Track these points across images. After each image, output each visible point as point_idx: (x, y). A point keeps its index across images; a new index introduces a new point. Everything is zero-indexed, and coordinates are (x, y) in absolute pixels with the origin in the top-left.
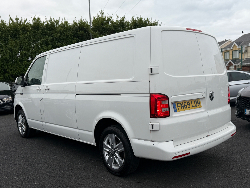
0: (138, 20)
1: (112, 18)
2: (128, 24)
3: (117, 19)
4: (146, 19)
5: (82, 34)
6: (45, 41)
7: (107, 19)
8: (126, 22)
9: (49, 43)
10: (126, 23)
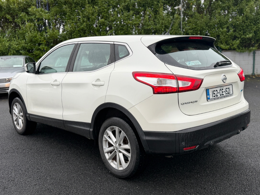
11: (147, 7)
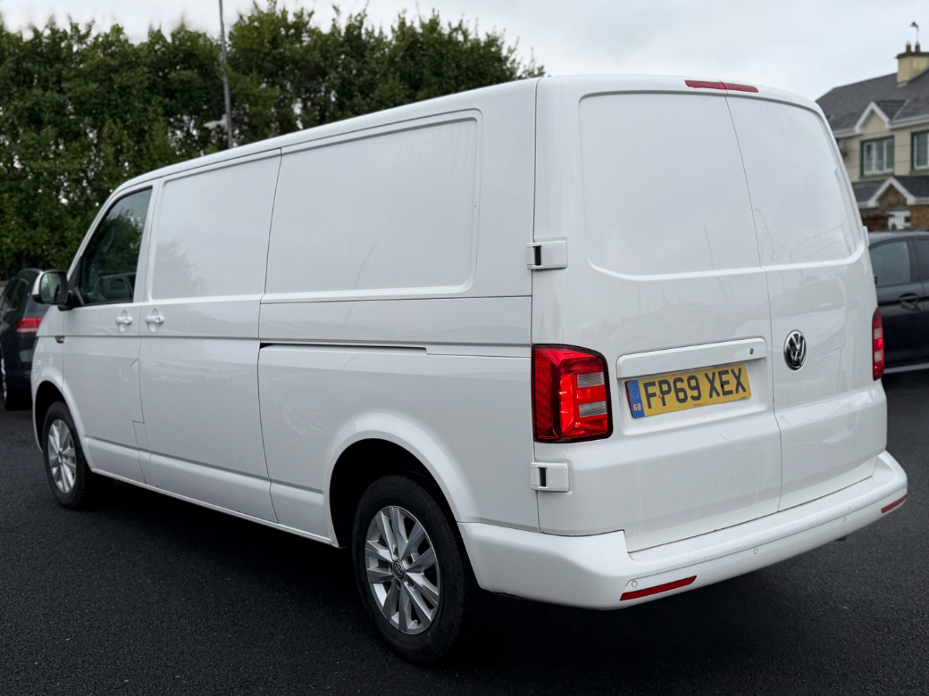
0: (423, 26)
1: (314, 16)
2: (380, 41)
3: (334, 20)
4: (455, 25)
5: (189, 82)
6: (31, 109)
7: (291, 19)
8: (370, 34)
9: (46, 117)
10: (371, 37)
11: (107, 116)
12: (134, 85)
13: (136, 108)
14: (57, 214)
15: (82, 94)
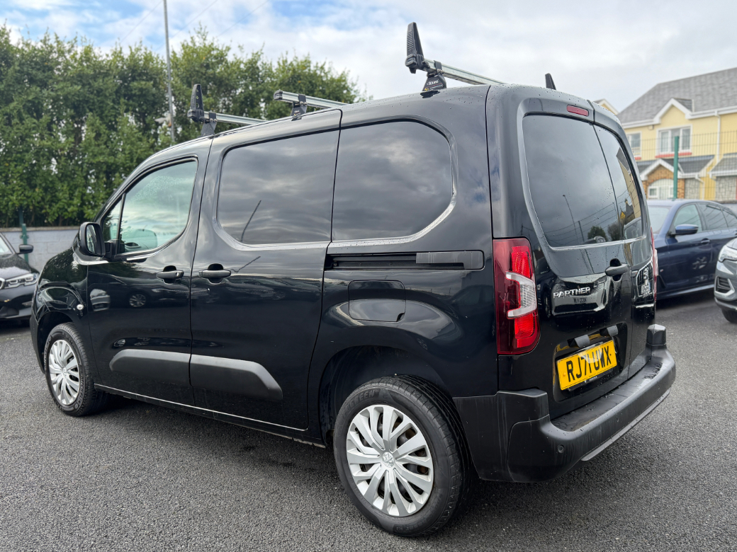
0: (298, 65)
2: (269, 73)
5: (146, 90)
7: (215, 52)
8: (264, 65)
10: (264, 68)
11: (87, 110)
12: (107, 89)
13: (109, 104)
14: (50, 179)
15: (69, 93)
